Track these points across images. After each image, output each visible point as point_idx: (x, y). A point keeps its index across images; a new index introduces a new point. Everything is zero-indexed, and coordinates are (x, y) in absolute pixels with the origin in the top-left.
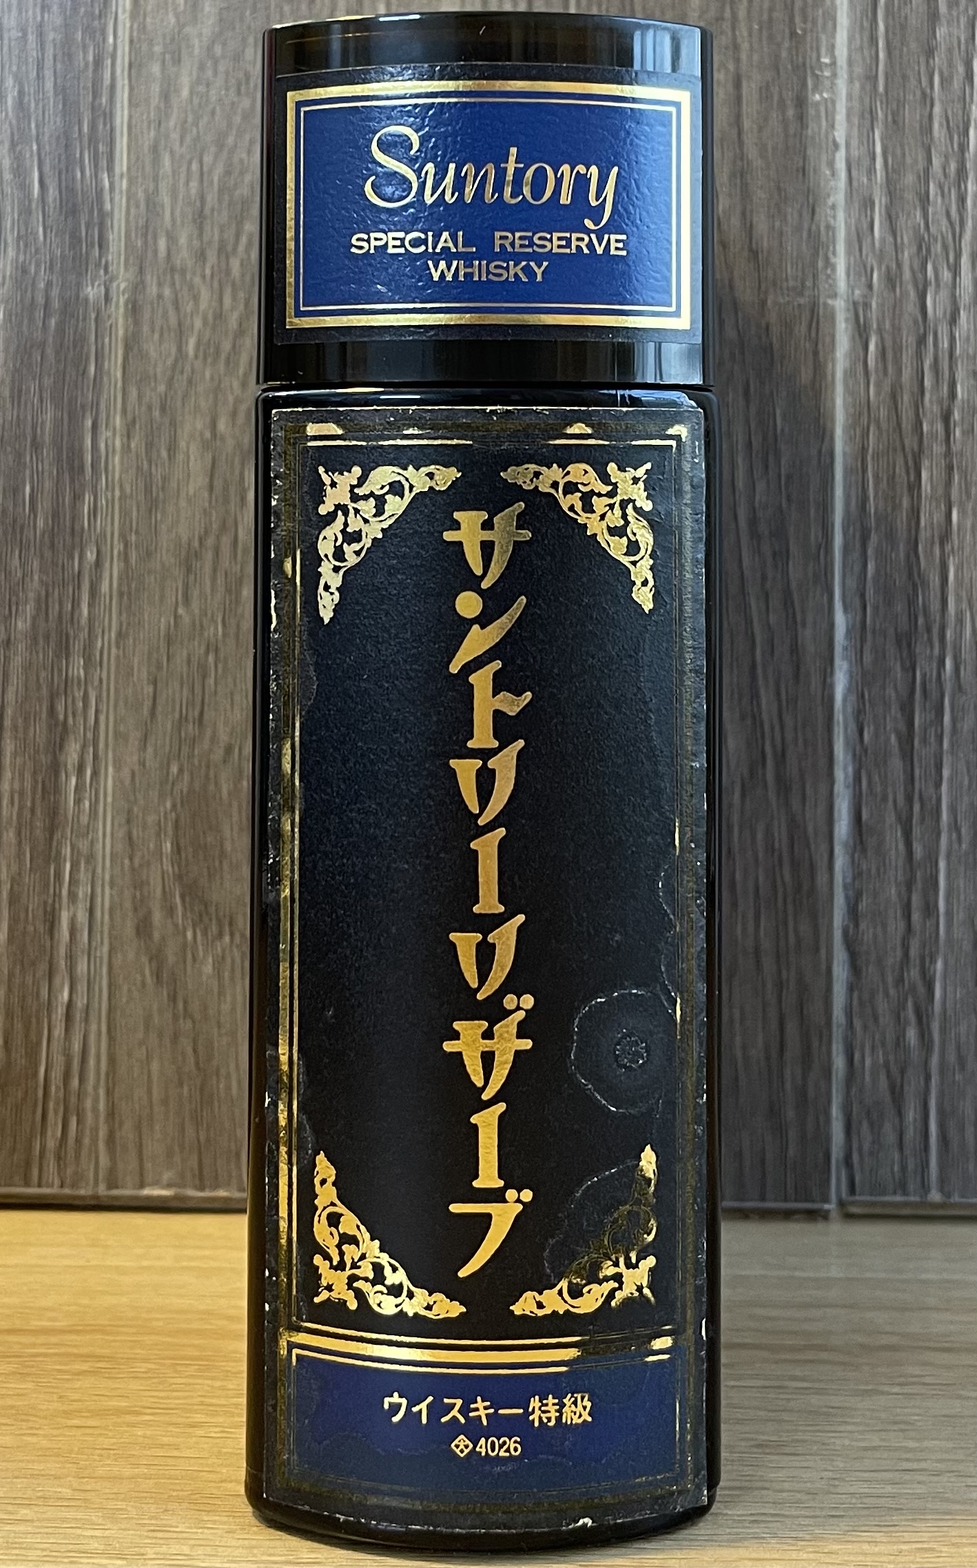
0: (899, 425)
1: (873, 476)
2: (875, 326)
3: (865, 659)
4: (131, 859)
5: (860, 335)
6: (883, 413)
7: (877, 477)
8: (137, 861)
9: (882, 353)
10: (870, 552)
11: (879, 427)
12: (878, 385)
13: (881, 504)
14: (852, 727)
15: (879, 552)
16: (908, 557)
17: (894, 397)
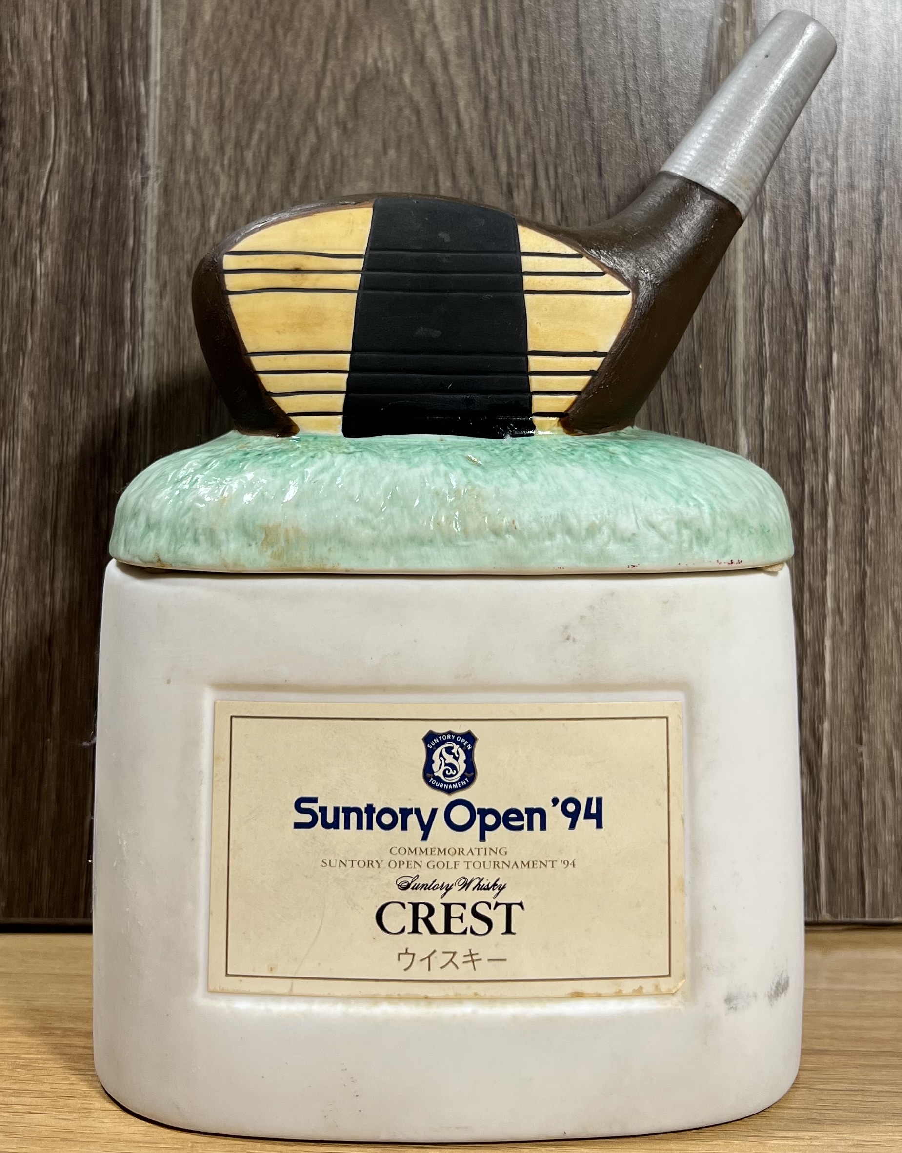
0: (789, 285)
1: (769, 327)
7: (771, 327)
15: (773, 387)
16: (797, 392)
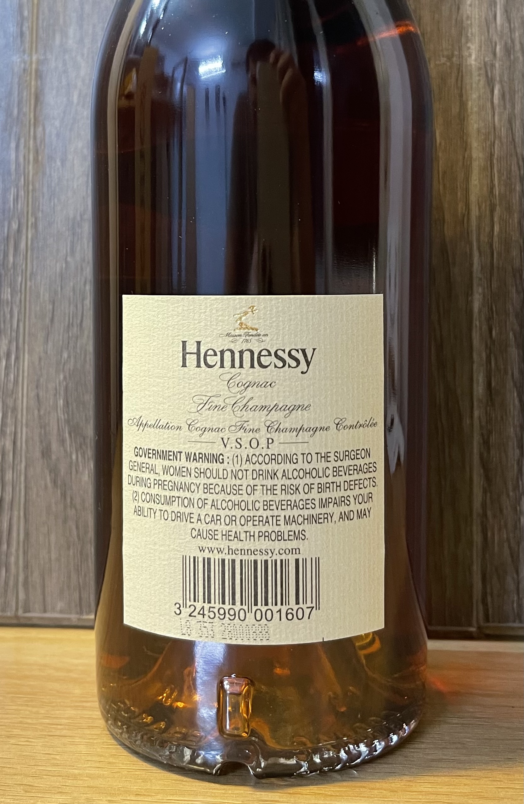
2: (498, 79)
3: (493, 286)
4: (39, 411)
5: (489, 85)
6: (503, 132)
8: (42, 412)
9: (503, 95)
10: (496, 219)
11: (501, 141)
12: (500, 115)
13: (503, 188)
14: (485, 327)
17: (510, 122)
